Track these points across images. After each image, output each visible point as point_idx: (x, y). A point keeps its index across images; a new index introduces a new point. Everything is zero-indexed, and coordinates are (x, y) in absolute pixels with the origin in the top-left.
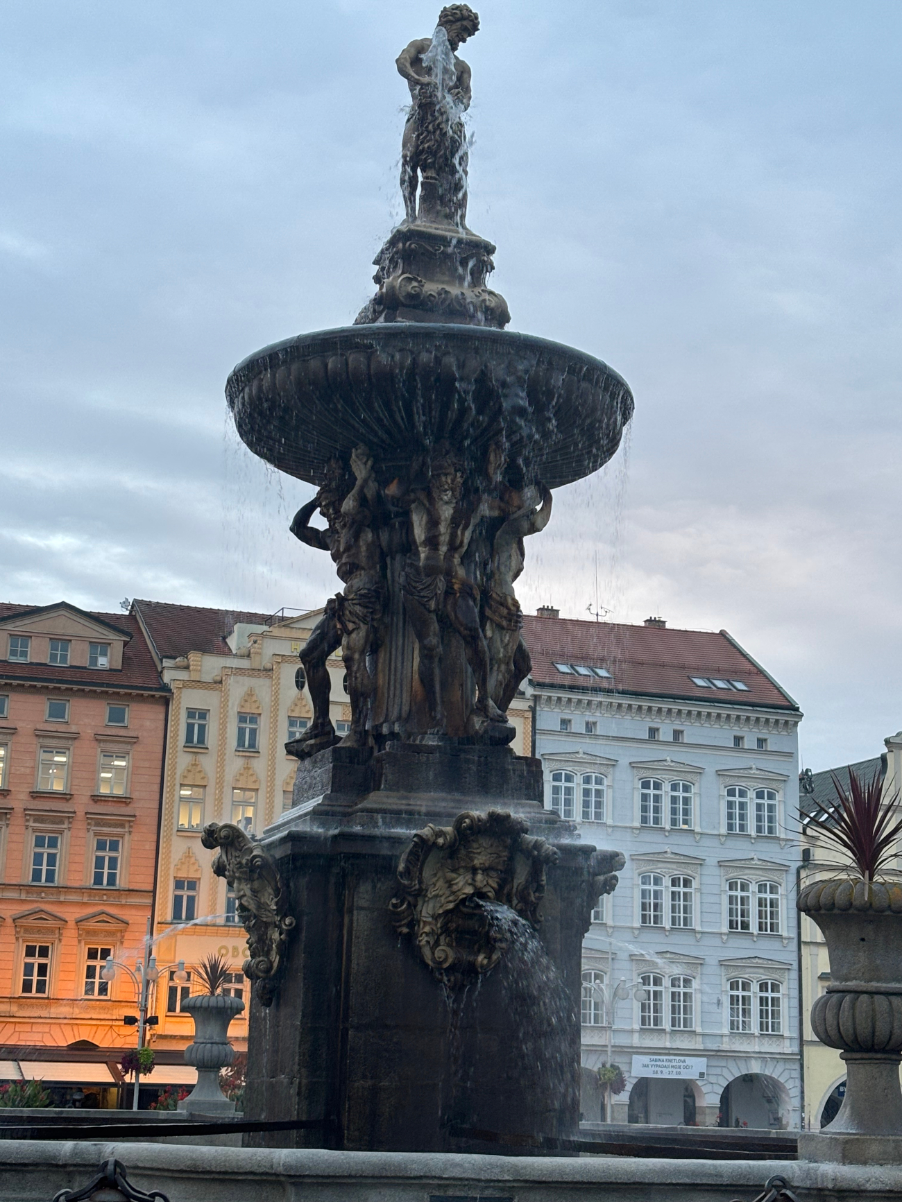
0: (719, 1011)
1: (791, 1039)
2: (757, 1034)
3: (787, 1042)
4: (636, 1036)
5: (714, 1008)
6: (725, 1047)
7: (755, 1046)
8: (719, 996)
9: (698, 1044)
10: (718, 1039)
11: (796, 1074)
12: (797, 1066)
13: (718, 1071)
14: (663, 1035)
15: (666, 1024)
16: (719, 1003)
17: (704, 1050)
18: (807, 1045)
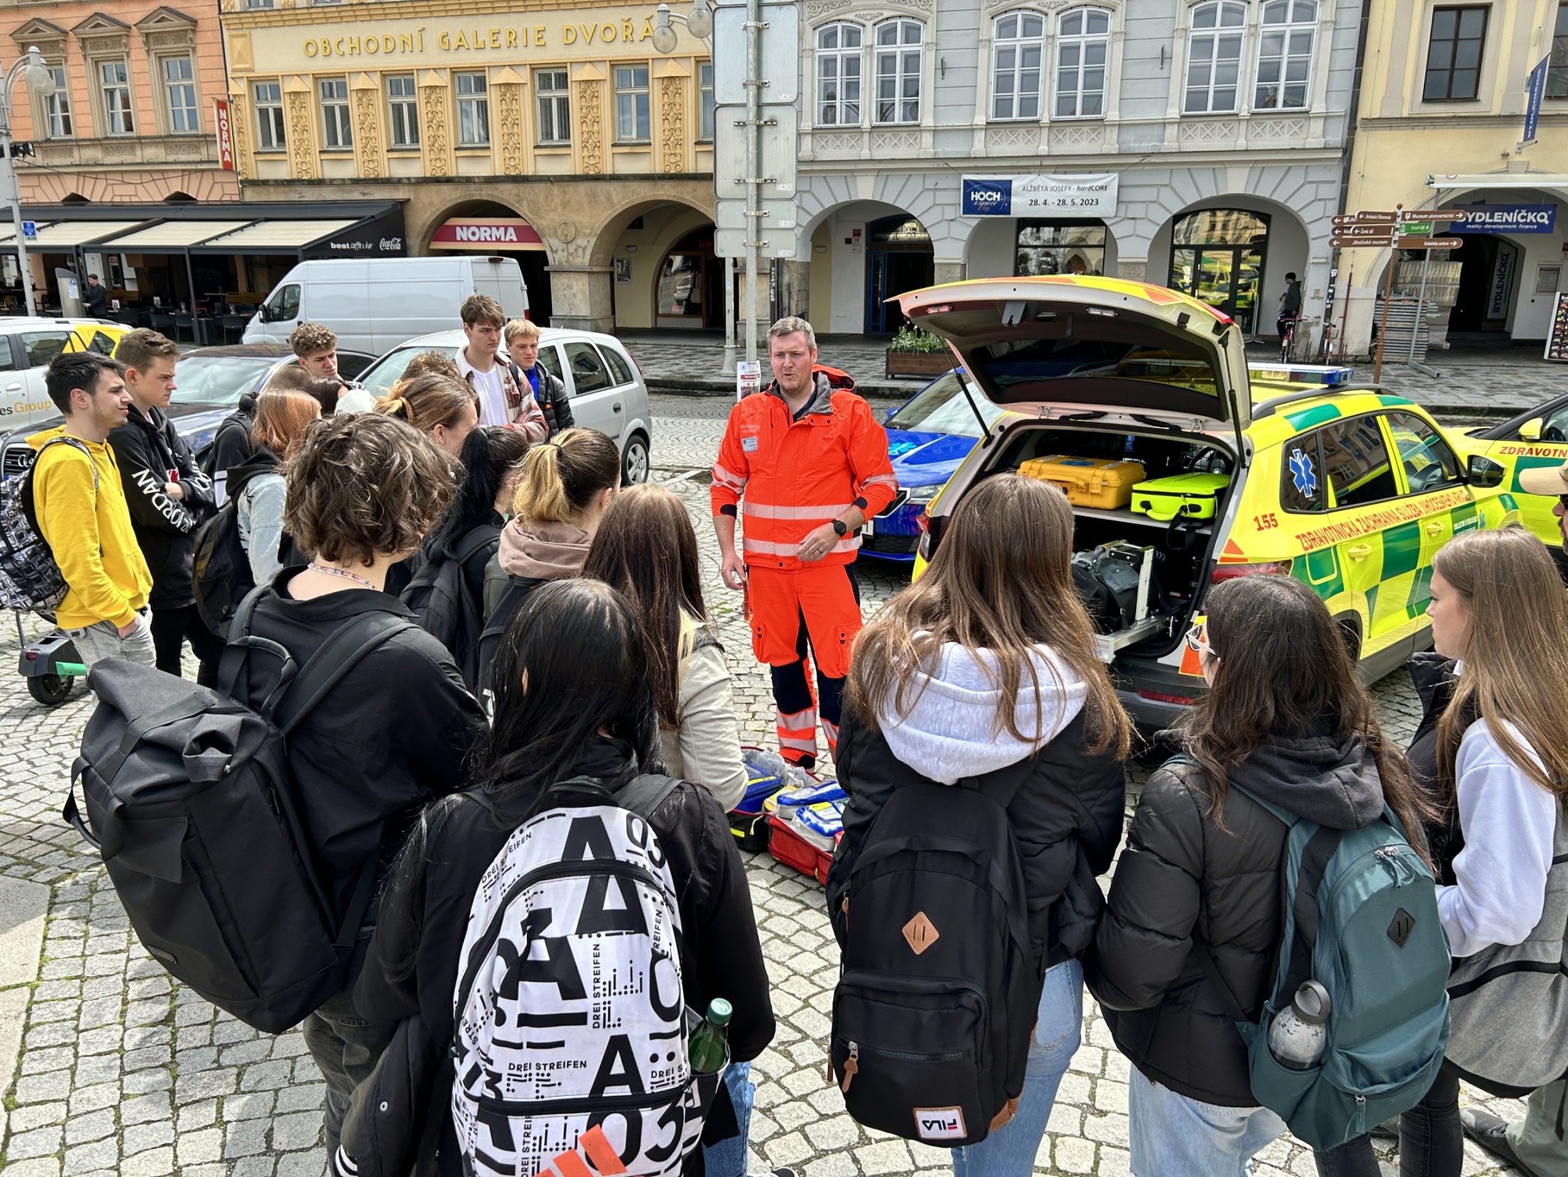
0: (1164, 73)
1: (1326, 117)
2: (1244, 113)
3: (1317, 126)
4: (980, 136)
5: (1154, 69)
6: (1170, 144)
7: (1240, 140)
8: (1166, 42)
9: (1109, 143)
10: (1156, 131)
11: (1333, 191)
12: (1336, 175)
13: (1150, 194)
14: (1037, 130)
15: (1047, 111)
16: (1164, 57)
17: (1120, 155)
18: (1364, 128)
